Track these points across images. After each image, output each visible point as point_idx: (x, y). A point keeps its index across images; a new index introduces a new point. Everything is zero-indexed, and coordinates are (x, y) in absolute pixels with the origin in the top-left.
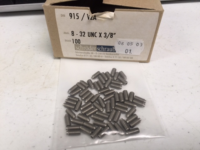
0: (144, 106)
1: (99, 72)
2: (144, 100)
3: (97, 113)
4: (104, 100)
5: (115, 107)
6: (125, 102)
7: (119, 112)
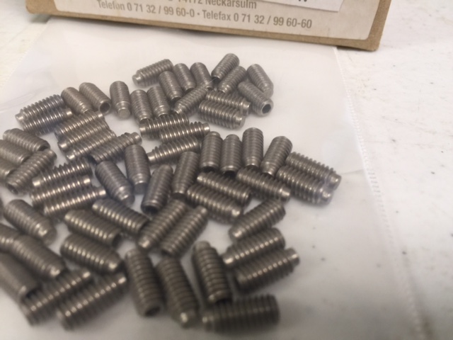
0: (325, 201)
1: (167, 61)
2: (332, 172)
3: (95, 207)
4: (151, 158)
5: (186, 191)
6: (240, 176)
7: (199, 212)
